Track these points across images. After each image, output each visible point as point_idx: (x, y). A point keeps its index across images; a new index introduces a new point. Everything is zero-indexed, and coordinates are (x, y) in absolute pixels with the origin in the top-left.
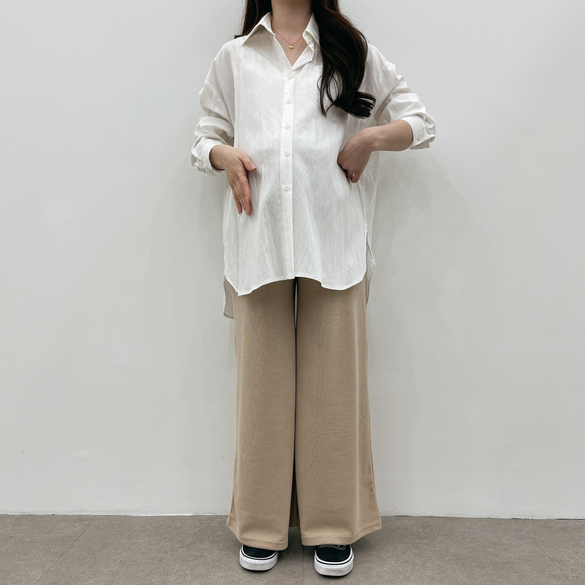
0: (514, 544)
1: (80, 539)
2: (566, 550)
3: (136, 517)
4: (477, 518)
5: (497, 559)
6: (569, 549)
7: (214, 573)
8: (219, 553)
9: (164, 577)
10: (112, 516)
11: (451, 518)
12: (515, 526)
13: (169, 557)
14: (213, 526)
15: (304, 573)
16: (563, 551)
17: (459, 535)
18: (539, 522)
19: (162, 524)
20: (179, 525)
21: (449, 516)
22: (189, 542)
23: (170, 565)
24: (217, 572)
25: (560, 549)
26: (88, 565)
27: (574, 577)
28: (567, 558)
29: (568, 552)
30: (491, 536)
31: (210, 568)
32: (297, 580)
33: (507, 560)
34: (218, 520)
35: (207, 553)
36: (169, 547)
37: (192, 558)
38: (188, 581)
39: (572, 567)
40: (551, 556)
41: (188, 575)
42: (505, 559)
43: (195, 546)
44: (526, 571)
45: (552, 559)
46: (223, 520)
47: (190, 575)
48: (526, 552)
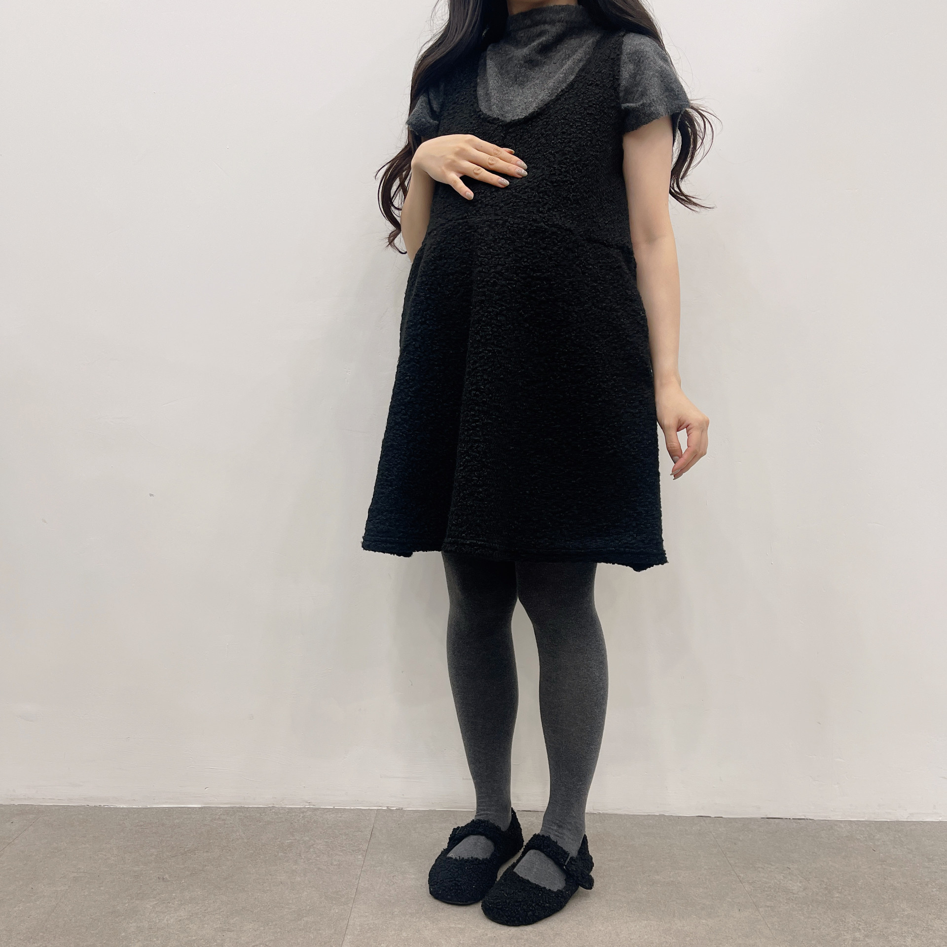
0: (689, 855)
1: (16, 841)
2: (766, 865)
3: (113, 809)
4: (644, 815)
5: (657, 877)
6: (772, 865)
7: (216, 897)
8: (231, 866)
9: (137, 902)
10: (74, 806)
11: (603, 814)
12: (699, 828)
13: (151, 872)
14: (231, 823)
15: (356, 896)
16: (762, 868)
17: (610, 840)
18: (737, 823)
19: (152, 820)
20: (177, 821)
21: (601, 812)
22: (188, 848)
23: (151, 883)
24: (222, 894)
25: (758, 863)
26: (21, 883)
27: (768, 907)
28: (764, 877)
29: (769, 869)
30: (657, 842)
31: (212, 889)
32: (342, 907)
33: (672, 879)
34: (241, 814)
35: (212, 865)
36: (154, 856)
37: (187, 872)
38: (173, 909)
39: (768, 893)
40: (740, 875)
41: (174, 898)
42: (670, 877)
43: (195, 854)
44: (696, 897)
45: (741, 879)
46: (248, 815)
47: (177, 900)
48: (706, 867)
